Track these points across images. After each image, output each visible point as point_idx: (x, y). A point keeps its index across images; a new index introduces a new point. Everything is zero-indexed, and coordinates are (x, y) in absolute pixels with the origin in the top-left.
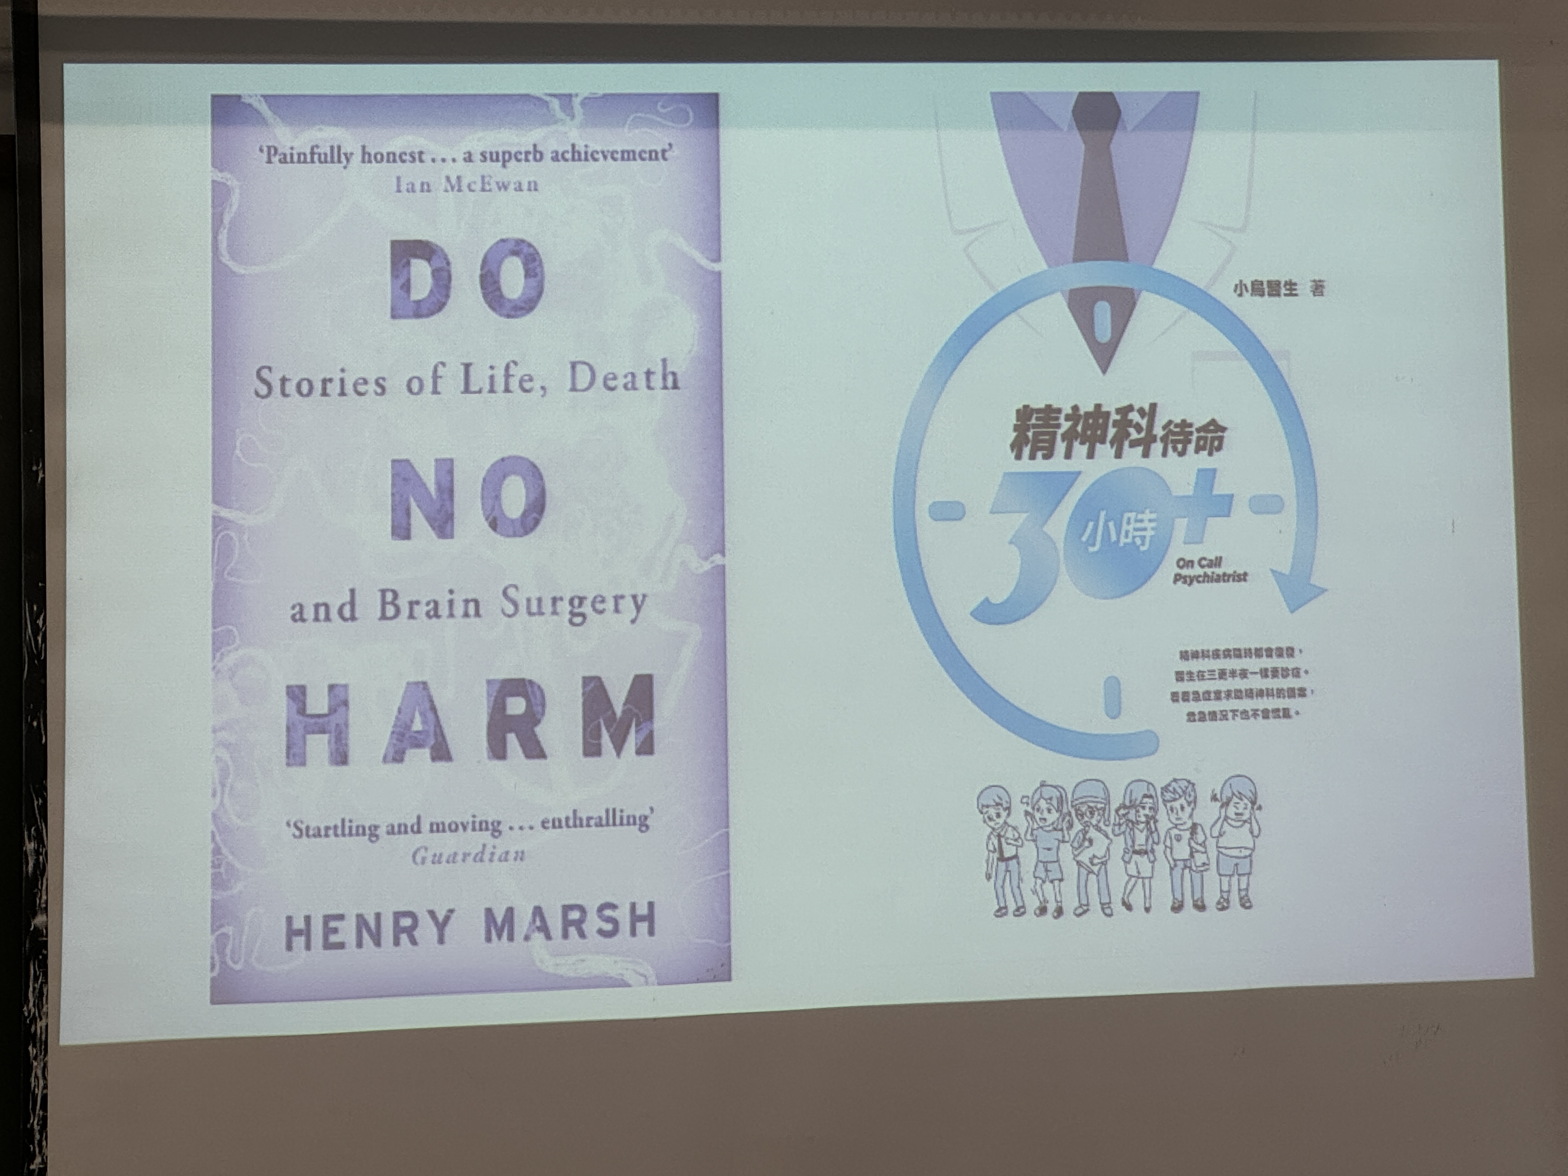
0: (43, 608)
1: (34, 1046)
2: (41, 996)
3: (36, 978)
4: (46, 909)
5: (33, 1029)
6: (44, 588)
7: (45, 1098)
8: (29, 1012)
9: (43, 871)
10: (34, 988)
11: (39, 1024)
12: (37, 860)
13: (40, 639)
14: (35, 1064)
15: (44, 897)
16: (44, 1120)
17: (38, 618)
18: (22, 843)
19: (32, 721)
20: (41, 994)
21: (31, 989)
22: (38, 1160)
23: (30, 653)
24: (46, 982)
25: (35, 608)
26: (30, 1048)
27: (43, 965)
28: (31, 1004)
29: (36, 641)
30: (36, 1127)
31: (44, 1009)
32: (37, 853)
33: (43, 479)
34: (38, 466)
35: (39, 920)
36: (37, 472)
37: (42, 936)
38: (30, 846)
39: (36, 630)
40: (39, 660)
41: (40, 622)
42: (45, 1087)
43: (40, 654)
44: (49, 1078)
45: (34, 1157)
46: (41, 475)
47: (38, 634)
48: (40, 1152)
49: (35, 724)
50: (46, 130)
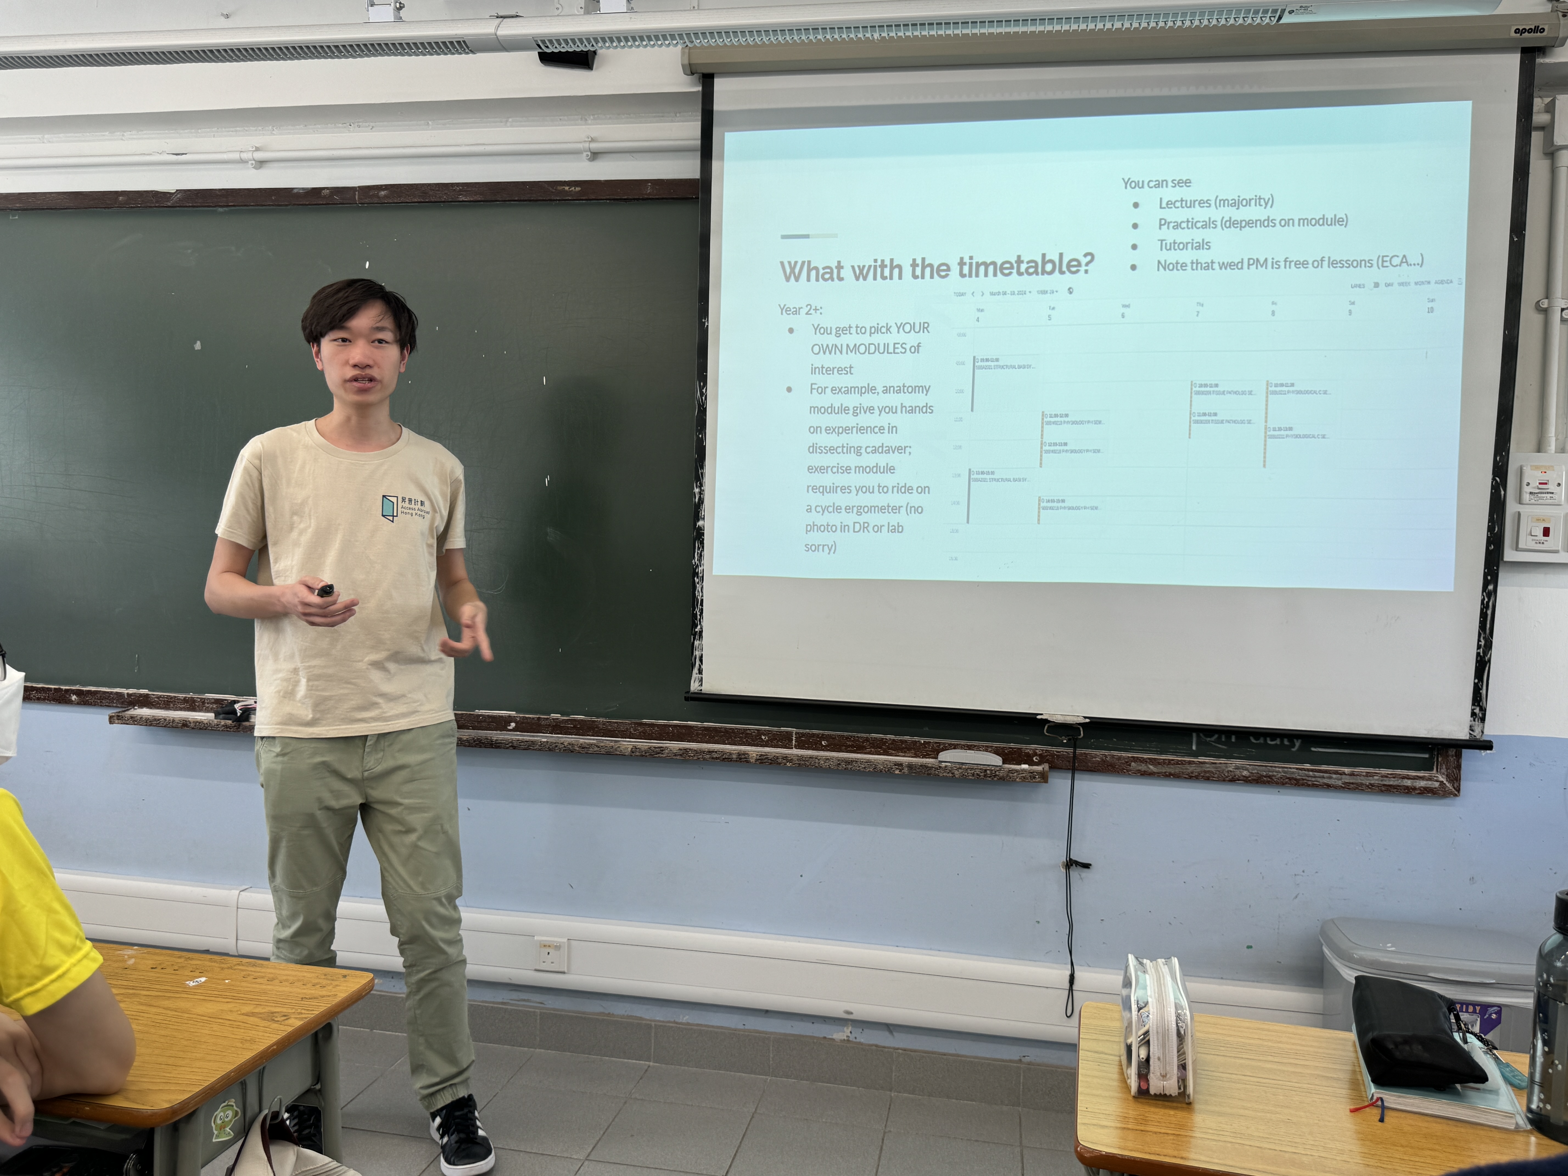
0: (705, 385)
1: (698, 578)
3: (699, 548)
4: (704, 518)
5: (697, 571)
6: (707, 375)
7: (702, 600)
8: (695, 563)
9: (703, 503)
10: (698, 553)
11: (700, 569)
12: (700, 497)
13: (704, 398)
14: (698, 586)
15: (703, 513)
16: (702, 610)
17: (703, 389)
18: (694, 489)
19: (699, 434)
20: (701, 555)
21: (696, 553)
22: (699, 627)
23: (699, 405)
24: (703, 551)
25: (702, 384)
26: (696, 578)
27: (702, 543)
28: (696, 560)
29: (702, 399)
30: (698, 613)
31: (702, 562)
32: (700, 493)
33: (708, 326)
34: (705, 319)
35: (700, 523)
36: (705, 322)
37: (702, 530)
38: (697, 490)
39: (702, 394)
40: (703, 408)
41: (704, 391)
42: (702, 596)
43: (704, 405)
44: (704, 592)
45: (697, 625)
46: (706, 324)
47: (703, 396)
48: (700, 624)
49: (700, 436)
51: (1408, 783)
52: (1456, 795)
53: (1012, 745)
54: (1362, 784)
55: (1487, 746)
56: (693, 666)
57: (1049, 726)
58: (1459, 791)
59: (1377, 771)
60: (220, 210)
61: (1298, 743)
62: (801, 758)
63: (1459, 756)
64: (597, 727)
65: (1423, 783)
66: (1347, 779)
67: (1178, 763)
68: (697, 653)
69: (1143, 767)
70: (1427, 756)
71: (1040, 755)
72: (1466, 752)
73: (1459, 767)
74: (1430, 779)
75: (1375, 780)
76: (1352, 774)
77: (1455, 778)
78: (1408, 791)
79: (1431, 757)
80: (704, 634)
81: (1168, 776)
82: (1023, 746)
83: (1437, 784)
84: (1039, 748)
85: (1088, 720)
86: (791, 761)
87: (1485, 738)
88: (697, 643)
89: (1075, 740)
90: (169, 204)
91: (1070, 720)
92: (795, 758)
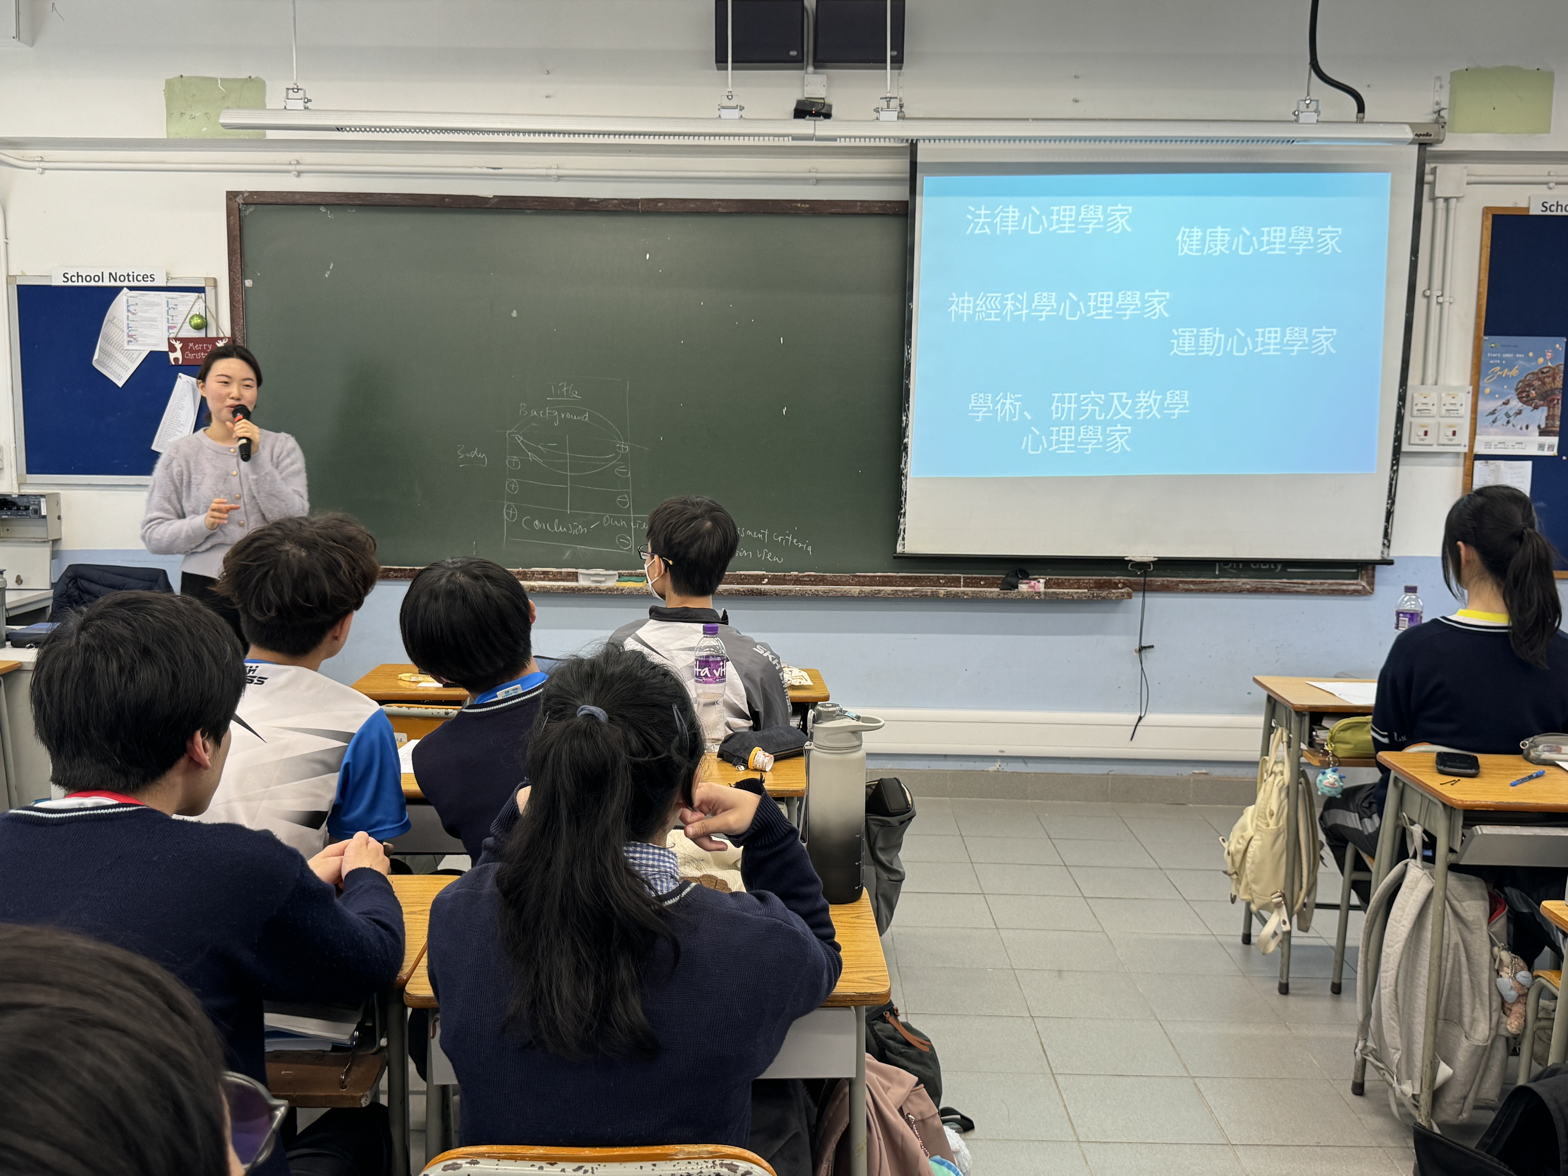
0: (910, 347)
1: (903, 477)
2: (906, 462)
4: (906, 437)
5: (903, 472)
7: (906, 492)
8: (902, 467)
10: (904, 460)
11: (905, 470)
12: (906, 423)
14: (903, 482)
16: (905, 498)
17: (909, 350)
18: (901, 417)
25: (908, 347)
27: (907, 453)
28: (903, 464)
29: (908, 357)
32: (907, 420)
34: (911, 303)
35: (906, 440)
37: (906, 445)
38: (904, 418)
39: (908, 353)
40: (908, 362)
42: (906, 489)
44: (907, 487)
45: (902, 509)
46: (912, 307)
47: (909, 355)
49: (907, 382)
50: (918, 198)
51: (1344, 587)
52: (1371, 593)
53: (1105, 577)
54: (1317, 590)
55: (1390, 563)
56: (899, 535)
57: (1132, 565)
58: (1373, 590)
59: (1326, 581)
60: (528, 211)
61: (1279, 567)
62: (973, 592)
63: (1374, 569)
64: (826, 579)
65: (1353, 587)
66: (1309, 587)
67: (1208, 582)
68: (902, 527)
69: (1186, 587)
70: (1355, 571)
71: (1123, 583)
72: (1378, 567)
73: (1373, 576)
74: (1357, 584)
75: (1325, 587)
76: (1312, 584)
77: (1371, 583)
78: (1344, 593)
79: (1358, 572)
80: (907, 514)
81: (1201, 591)
82: (1112, 578)
83: (1361, 588)
84: (1122, 578)
85: (1156, 559)
86: (967, 594)
87: (1390, 558)
88: (902, 520)
89: (1145, 572)
90: (488, 206)
91: (1146, 559)
92: (970, 593)
